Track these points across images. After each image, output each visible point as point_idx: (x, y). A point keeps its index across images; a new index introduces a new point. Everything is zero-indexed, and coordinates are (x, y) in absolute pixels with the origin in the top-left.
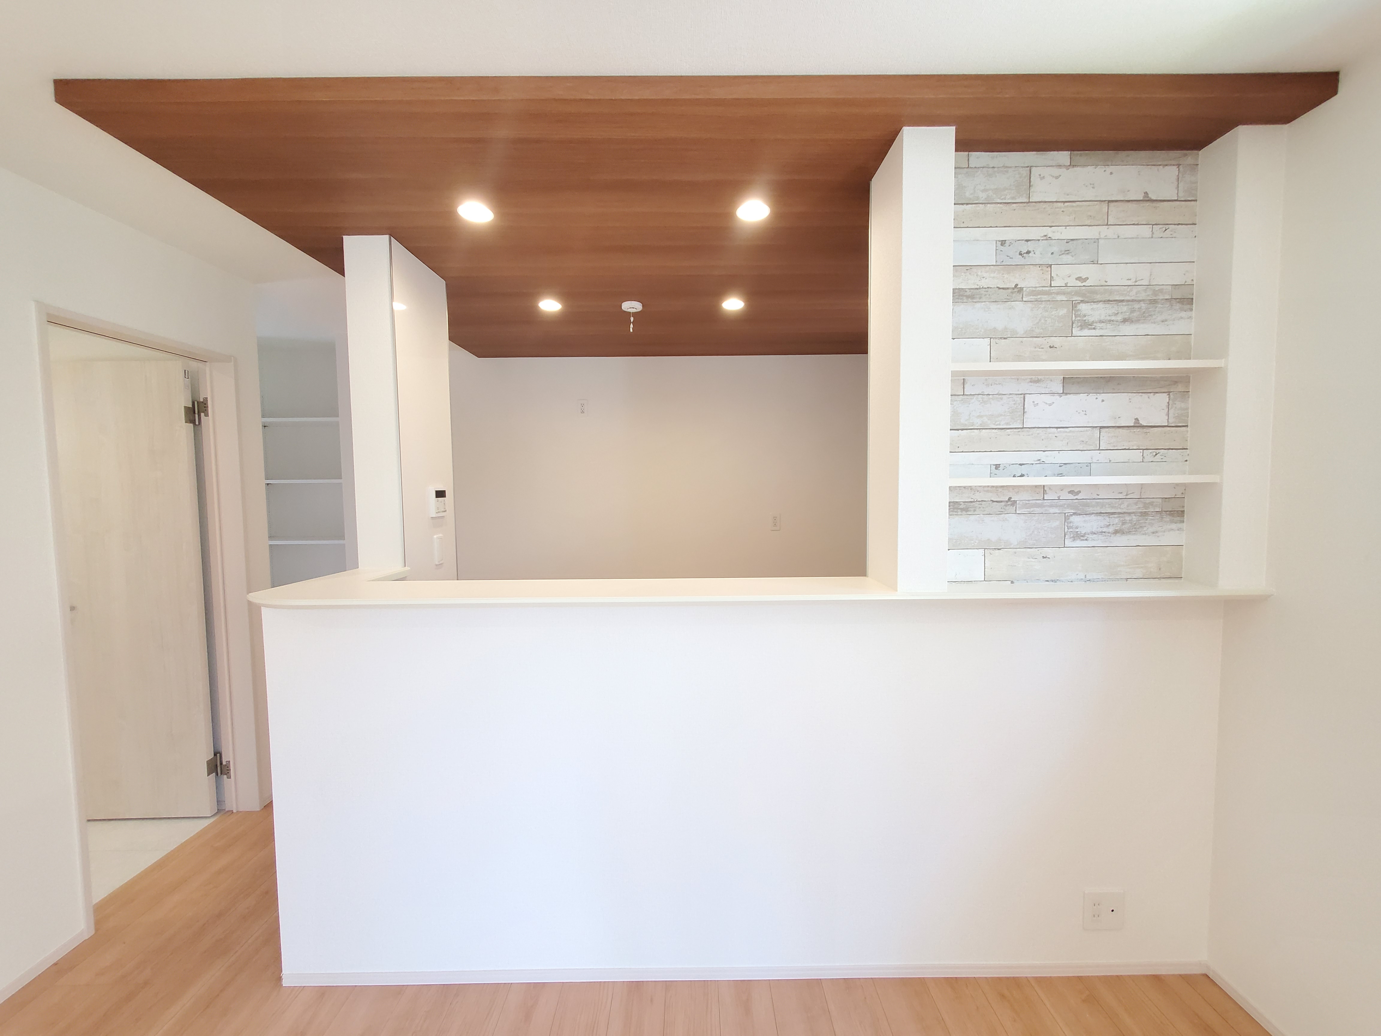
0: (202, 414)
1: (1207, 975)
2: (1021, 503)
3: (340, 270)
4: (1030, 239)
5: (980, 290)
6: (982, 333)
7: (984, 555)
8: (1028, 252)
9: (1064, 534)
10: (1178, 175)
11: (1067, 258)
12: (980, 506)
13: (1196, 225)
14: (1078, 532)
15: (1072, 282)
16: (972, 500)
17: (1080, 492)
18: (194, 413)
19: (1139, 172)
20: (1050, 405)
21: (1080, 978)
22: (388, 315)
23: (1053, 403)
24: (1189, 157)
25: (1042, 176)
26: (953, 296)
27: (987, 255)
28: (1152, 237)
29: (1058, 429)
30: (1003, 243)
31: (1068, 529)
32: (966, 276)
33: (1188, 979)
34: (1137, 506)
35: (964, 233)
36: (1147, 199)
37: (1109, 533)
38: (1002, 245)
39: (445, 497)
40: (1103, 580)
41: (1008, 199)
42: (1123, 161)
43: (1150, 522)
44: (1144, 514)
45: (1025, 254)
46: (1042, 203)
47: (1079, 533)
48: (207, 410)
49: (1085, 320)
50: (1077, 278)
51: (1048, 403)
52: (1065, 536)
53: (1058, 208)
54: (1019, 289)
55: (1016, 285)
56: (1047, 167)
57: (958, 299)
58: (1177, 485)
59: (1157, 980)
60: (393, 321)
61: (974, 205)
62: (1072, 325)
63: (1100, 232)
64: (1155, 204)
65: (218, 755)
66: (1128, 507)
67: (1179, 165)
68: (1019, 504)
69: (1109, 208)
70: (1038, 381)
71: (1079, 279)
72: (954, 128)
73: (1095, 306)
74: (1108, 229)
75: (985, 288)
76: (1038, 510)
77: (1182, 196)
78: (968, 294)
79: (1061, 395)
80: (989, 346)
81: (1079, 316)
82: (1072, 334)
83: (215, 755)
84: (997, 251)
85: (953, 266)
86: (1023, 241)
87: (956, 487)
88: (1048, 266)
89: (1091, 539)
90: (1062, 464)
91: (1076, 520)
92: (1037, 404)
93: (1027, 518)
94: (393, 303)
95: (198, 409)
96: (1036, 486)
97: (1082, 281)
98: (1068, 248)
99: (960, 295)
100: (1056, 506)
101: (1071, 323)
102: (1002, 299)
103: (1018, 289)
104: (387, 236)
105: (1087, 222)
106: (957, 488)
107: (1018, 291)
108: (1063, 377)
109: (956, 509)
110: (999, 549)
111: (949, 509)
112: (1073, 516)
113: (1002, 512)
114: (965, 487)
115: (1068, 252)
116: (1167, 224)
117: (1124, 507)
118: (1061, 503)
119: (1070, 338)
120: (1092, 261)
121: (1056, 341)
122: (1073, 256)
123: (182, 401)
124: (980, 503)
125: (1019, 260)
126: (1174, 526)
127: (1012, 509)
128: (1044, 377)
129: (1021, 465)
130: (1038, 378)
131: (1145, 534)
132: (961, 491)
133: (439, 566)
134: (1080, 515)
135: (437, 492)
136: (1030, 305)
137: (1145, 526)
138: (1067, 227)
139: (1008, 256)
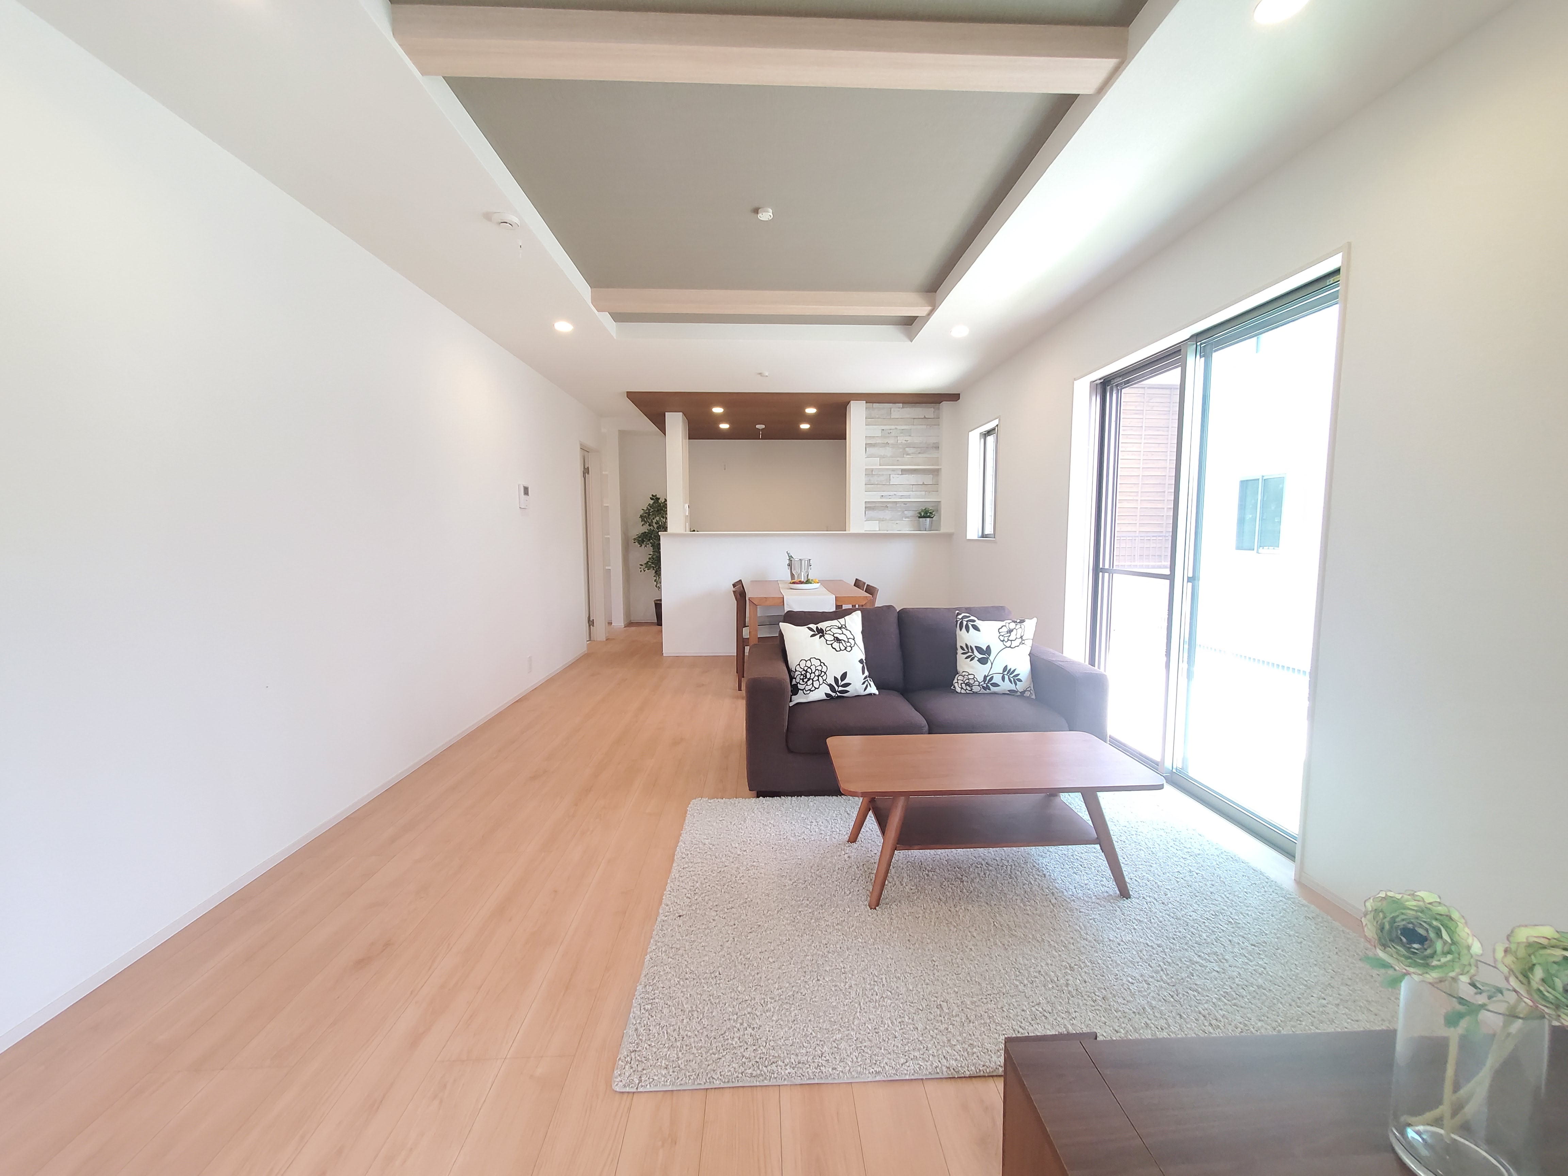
0: (587, 474)
5: (876, 444)
6: (877, 456)
7: (879, 523)
8: (891, 433)
9: (902, 517)
10: (934, 411)
15: (904, 442)
19: (923, 410)
23: (899, 478)
24: (937, 406)
25: (894, 411)
28: (926, 429)
29: (900, 485)
30: (883, 430)
31: (904, 515)
32: (872, 439)
35: (870, 427)
41: (884, 417)
42: (918, 407)
46: (894, 419)
47: (907, 516)
48: (589, 472)
49: (908, 453)
53: (899, 420)
56: (896, 408)
57: (867, 445)
61: (874, 419)
62: (904, 454)
63: (912, 427)
64: (927, 419)
67: (934, 408)
68: (889, 507)
69: (914, 420)
73: (910, 449)
77: (935, 417)
78: (873, 445)
79: (901, 475)
80: (879, 461)
82: (904, 457)
85: (865, 436)
86: (889, 429)
88: (896, 437)
91: (906, 512)
92: (894, 478)
93: (891, 512)
95: (586, 471)
96: (894, 502)
97: (907, 441)
100: (900, 508)
105: (908, 424)
107: (888, 444)
108: (902, 470)
110: (883, 521)
113: (884, 510)
114: (872, 502)
115: (902, 433)
116: (931, 425)
120: (909, 436)
121: (899, 459)
124: (875, 506)
125: (887, 435)
127: (887, 509)
128: (896, 470)
129: (889, 495)
136: (891, 448)
138: (902, 425)
139: (882, 434)
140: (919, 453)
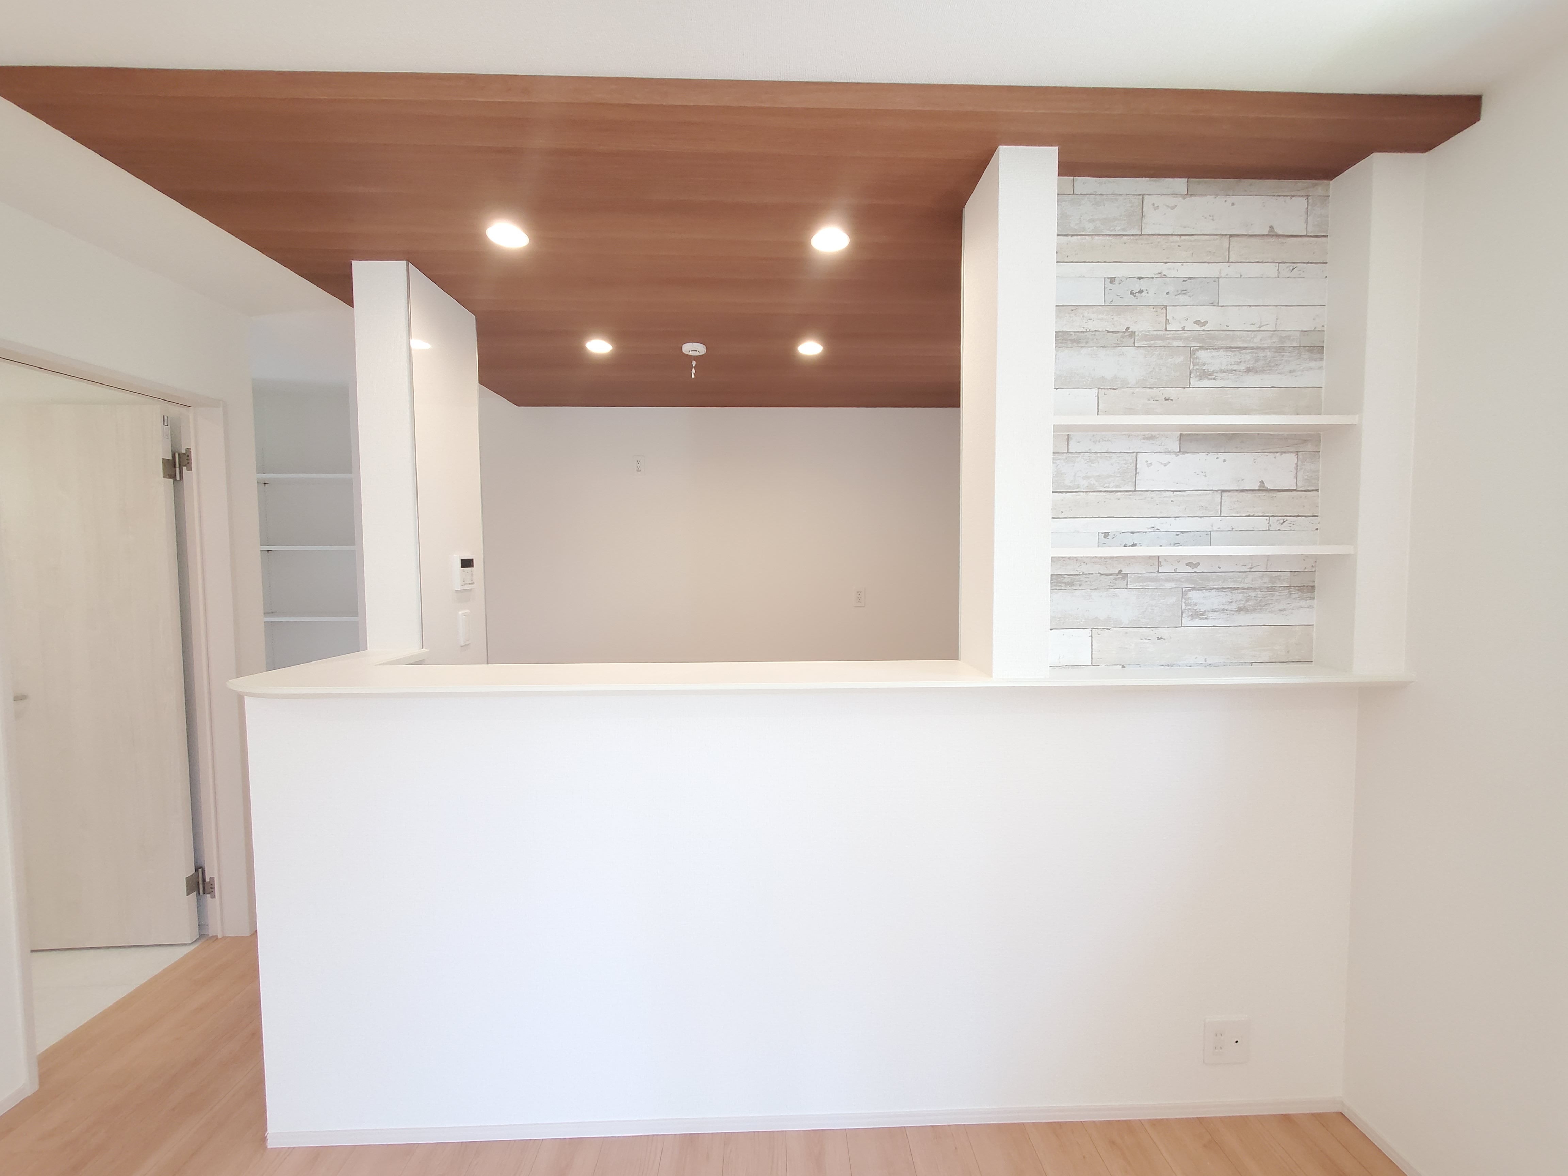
0: (184, 468)
1: (1342, 1114)
2: (1133, 576)
3: (349, 300)
4: (1143, 276)
5: (1086, 334)
6: (1088, 382)
7: (1092, 635)
8: (1141, 291)
9: (1181, 612)
10: (1307, 208)
11: (1183, 299)
12: (1087, 579)
13: (1328, 264)
14: (1196, 609)
15: (1190, 326)
16: (1078, 573)
17: (1199, 564)
18: (175, 466)
19: (1264, 203)
20: (1166, 465)
21: (1201, 1121)
22: (405, 354)
23: (1169, 462)
24: (1319, 188)
25: (1156, 205)
26: (1056, 340)
27: (1094, 295)
28: (1278, 277)
29: (1175, 492)
30: (1112, 280)
31: (1186, 606)
32: (1070, 317)
33: (1320, 1118)
34: (1263, 580)
35: (1068, 268)
36: (1272, 234)
37: (1231, 611)
38: (1111, 282)
39: (473, 567)
40: (1225, 664)
41: (1118, 231)
42: (1246, 191)
43: (1277, 598)
44: (1271, 590)
45: (1137, 293)
46: (1156, 237)
47: (1198, 610)
48: (190, 464)
49: (1205, 369)
50: (1195, 321)
51: (1163, 463)
52: (1182, 615)
53: (1173, 242)
54: (1131, 333)
55: (1128, 328)
56: (1162, 195)
57: (1061, 343)
58: (1307, 556)
59: (1286, 1120)
60: (410, 360)
61: (1079, 237)
62: (1190, 375)
63: (1220, 270)
64: (1281, 240)
65: (200, 870)
66: (1252, 581)
67: (1308, 196)
68: (1131, 577)
69: (1231, 243)
70: (1152, 438)
71: (1197, 322)
72: (1055, 149)
73: (1215, 353)
74: (1229, 266)
75: (1092, 331)
76: (1152, 584)
77: (1312, 231)
78: (1073, 338)
79: (1178, 453)
80: (1097, 398)
81: (1198, 364)
82: (1190, 386)
83: (197, 870)
84: (1106, 289)
85: (1056, 306)
86: (1135, 279)
87: (1059, 558)
88: (1163, 307)
89: (1211, 618)
90: (1179, 533)
91: (1195, 596)
92: (1151, 463)
93: (1140, 594)
94: (411, 341)
95: (180, 461)
96: (1150, 557)
97: (1201, 325)
98: (1186, 287)
99: (1063, 339)
100: (1173, 580)
101: (1189, 373)
102: (1111, 344)
103: (1129, 333)
104: (404, 262)
105: (1207, 259)
106: (1061, 559)
107: (1129, 336)
108: (1180, 434)
109: (1060, 583)
110: (1108, 629)
111: (1051, 583)
112: (1192, 591)
113: (1112, 586)
114: (1069, 558)
115: (1185, 292)
116: (1294, 263)
117: (1248, 582)
118: (1177, 576)
119: (1187, 389)
120: (1212, 303)
121: (1172, 392)
122: (1190, 297)
123: (161, 452)
124: (1087, 576)
125: (1130, 300)
126: (1303, 603)
127: (1123, 583)
128: (1158, 433)
129: (1133, 533)
130: (1152, 435)
131: (1272, 612)
132: (1065, 562)
133: (464, 647)
134: (1199, 590)
135: (462, 561)
136: (1142, 351)
137: (1272, 604)
138: (1184, 264)
139: (1118, 295)
140: (1248, 370)
